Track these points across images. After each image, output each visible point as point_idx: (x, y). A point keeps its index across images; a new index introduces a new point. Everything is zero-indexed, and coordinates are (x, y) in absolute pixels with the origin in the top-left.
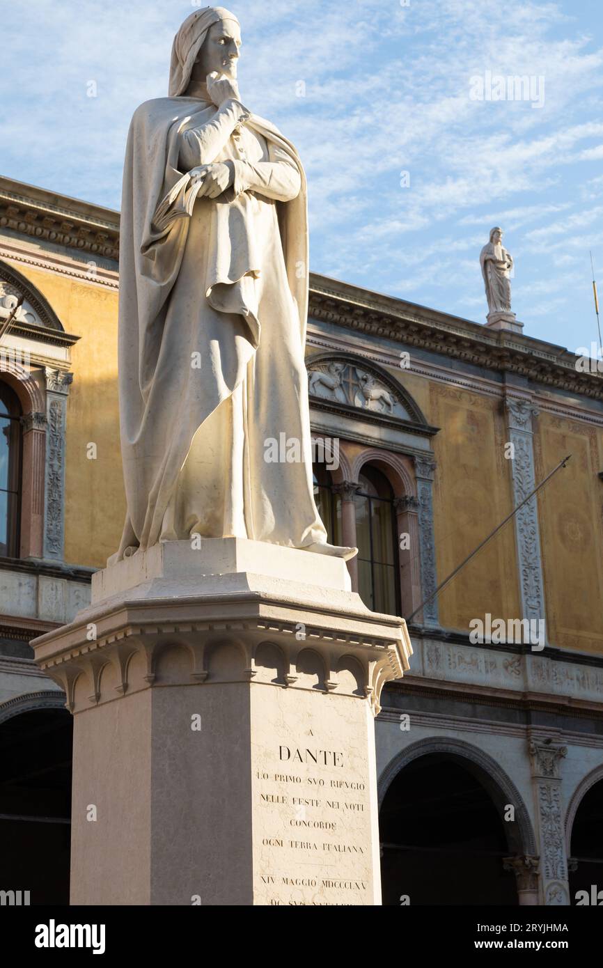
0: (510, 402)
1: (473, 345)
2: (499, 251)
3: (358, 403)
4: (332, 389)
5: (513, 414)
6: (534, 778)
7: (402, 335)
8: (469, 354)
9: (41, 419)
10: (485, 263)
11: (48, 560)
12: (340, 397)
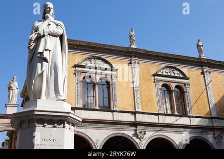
0: (205, 71)
1: (195, 61)
2: (200, 43)
3: (173, 75)
4: (167, 73)
5: (205, 74)
6: (217, 143)
7: (181, 61)
8: (195, 63)
9: (112, 85)
10: (197, 46)
11: (115, 109)
12: (169, 74)
